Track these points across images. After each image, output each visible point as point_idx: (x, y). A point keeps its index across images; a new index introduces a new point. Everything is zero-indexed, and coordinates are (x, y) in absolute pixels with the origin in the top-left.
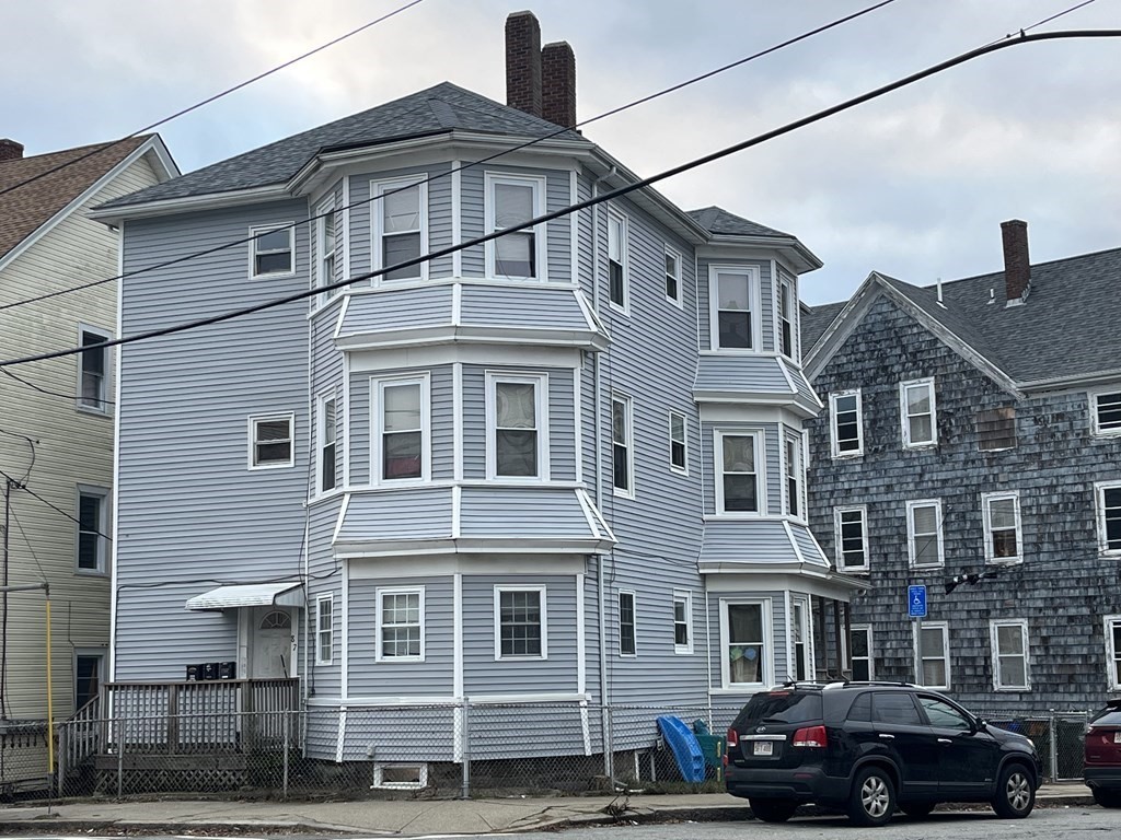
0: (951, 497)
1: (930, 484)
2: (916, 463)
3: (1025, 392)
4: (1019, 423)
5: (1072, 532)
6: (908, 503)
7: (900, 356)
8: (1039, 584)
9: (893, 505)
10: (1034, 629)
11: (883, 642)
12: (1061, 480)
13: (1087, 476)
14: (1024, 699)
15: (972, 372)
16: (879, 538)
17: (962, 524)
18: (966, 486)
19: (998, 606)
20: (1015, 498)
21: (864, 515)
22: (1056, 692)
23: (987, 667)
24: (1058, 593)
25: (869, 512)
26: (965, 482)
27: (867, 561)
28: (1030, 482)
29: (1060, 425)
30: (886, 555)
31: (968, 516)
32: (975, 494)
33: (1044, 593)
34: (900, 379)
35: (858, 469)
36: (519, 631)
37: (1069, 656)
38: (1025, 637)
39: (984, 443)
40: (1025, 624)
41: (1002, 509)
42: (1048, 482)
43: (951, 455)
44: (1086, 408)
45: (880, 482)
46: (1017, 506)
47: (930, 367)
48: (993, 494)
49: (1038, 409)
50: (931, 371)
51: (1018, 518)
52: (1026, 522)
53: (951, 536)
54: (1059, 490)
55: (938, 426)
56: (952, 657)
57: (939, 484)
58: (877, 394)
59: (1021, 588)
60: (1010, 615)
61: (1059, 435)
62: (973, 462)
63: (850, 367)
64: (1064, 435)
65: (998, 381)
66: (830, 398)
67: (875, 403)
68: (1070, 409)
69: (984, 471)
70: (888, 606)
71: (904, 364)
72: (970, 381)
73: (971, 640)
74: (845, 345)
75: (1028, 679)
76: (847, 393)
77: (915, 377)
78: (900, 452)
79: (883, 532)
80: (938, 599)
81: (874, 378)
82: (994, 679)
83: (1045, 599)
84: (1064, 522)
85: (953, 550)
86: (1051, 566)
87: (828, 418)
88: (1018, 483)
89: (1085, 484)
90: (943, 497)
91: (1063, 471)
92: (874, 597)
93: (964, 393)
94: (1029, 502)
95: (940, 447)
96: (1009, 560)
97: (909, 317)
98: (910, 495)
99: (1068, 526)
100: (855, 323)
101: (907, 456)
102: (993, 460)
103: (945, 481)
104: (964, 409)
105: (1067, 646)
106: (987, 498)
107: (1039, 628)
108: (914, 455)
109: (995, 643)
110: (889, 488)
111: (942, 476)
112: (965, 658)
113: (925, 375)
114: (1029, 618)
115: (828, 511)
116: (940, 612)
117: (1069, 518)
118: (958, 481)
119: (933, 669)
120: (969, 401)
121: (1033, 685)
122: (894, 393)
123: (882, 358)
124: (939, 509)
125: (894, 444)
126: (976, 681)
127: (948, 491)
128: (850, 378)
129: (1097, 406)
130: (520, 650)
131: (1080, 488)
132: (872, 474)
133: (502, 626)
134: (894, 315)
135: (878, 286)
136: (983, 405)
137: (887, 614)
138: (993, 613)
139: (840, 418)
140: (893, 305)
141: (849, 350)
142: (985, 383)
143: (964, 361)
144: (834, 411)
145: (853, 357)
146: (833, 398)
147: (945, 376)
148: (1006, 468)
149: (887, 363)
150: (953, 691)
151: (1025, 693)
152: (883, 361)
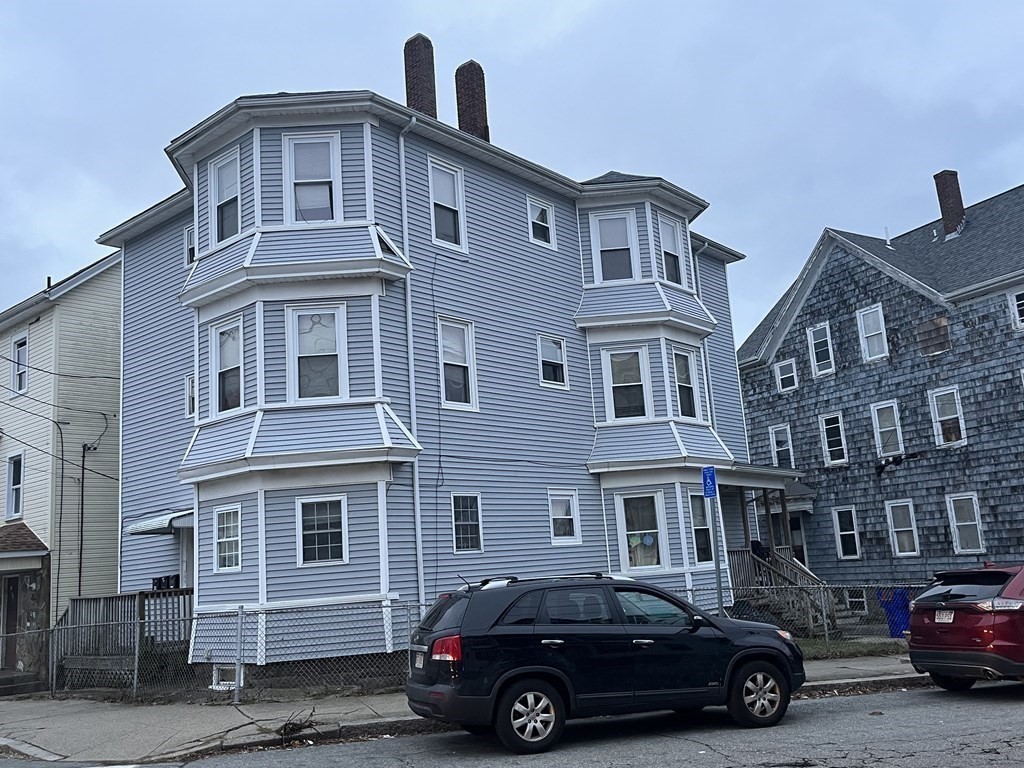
0: (904, 396)
1: (887, 388)
2: (875, 373)
3: (954, 303)
4: (952, 329)
5: (1007, 415)
6: (872, 406)
7: (854, 290)
8: (983, 461)
9: (861, 409)
10: (983, 500)
11: (864, 519)
12: (992, 371)
13: (1014, 365)
14: (981, 560)
15: (910, 294)
16: (853, 436)
17: (915, 418)
18: (915, 386)
19: (951, 483)
20: (955, 391)
21: (841, 419)
22: (1008, 553)
23: (947, 534)
24: (1000, 468)
25: (844, 416)
26: (914, 383)
27: (846, 455)
28: (966, 376)
29: (986, 325)
30: (859, 449)
31: (919, 410)
32: (923, 392)
33: (988, 469)
34: (856, 309)
35: (833, 383)
36: (323, 538)
37: (1016, 521)
38: (976, 507)
39: (925, 349)
40: (974, 496)
41: (946, 402)
42: (981, 375)
43: (900, 363)
44: (1007, 307)
45: (850, 392)
46: (957, 397)
47: (877, 295)
48: (937, 390)
49: (966, 315)
50: (879, 298)
51: (959, 407)
52: (967, 410)
53: (907, 429)
54: (991, 379)
55: (888, 341)
56: (918, 528)
57: (894, 388)
58: (840, 323)
59: (968, 466)
60: (962, 490)
61: (986, 333)
62: (918, 366)
63: (819, 306)
64: (991, 332)
65: (931, 297)
66: (808, 332)
67: (839, 330)
68: (992, 310)
69: (928, 372)
70: (865, 489)
71: (858, 296)
72: (909, 301)
73: (932, 513)
74: (814, 290)
75: (982, 543)
76: (819, 326)
77: (867, 305)
78: (862, 365)
79: (856, 431)
80: (902, 481)
81: (838, 310)
82: (955, 544)
83: (990, 474)
84: (999, 407)
85: (910, 440)
86: (992, 445)
87: (807, 347)
88: (956, 379)
89: (1013, 372)
90: (898, 397)
91: (993, 363)
92: (855, 483)
93: (905, 311)
94: (967, 393)
95: (891, 357)
96: (956, 444)
97: (859, 259)
98: (873, 400)
99: (1002, 409)
100: (820, 271)
101: (867, 368)
102: (935, 362)
103: (899, 384)
104: (906, 324)
105: (1012, 513)
106: (932, 395)
107: (987, 499)
108: (873, 367)
109: (951, 513)
110: (857, 395)
111: (896, 380)
112: (928, 528)
113: (874, 302)
114: (978, 491)
115: (815, 419)
116: (905, 491)
117: (1002, 403)
118: (908, 383)
119: (905, 537)
120: (910, 317)
121: (987, 548)
122: (853, 320)
123: (841, 295)
124: (896, 408)
125: (857, 360)
126: (939, 547)
127: (901, 392)
128: (820, 314)
129: (1016, 303)
130: (323, 556)
131: (1009, 376)
132: (843, 386)
133: (304, 535)
134: (847, 259)
135: (833, 239)
136: (921, 319)
137: (865, 496)
138: (948, 489)
139: (817, 346)
140: (845, 252)
141: (817, 292)
142: (920, 300)
143: (902, 285)
144: (811, 341)
145: (820, 297)
146: (809, 332)
147: (889, 300)
148: (945, 368)
149: (845, 297)
150: (922, 556)
151: (981, 555)
152: (842, 297)
